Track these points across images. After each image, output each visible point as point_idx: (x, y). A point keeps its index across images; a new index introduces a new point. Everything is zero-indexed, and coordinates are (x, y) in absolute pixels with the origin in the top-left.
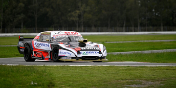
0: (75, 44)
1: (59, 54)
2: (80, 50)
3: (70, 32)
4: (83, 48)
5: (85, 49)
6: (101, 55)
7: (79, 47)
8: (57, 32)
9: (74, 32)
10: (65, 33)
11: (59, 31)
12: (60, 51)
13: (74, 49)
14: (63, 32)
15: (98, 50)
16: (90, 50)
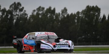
0: (52, 40)
1: (41, 47)
2: (55, 44)
3: (49, 33)
4: (57, 44)
5: (59, 44)
6: (70, 48)
7: (55, 43)
8: (39, 33)
9: (52, 33)
10: (45, 33)
11: (41, 32)
12: (42, 45)
13: (51, 44)
14: (44, 33)
15: (68, 45)
16: (62, 45)
